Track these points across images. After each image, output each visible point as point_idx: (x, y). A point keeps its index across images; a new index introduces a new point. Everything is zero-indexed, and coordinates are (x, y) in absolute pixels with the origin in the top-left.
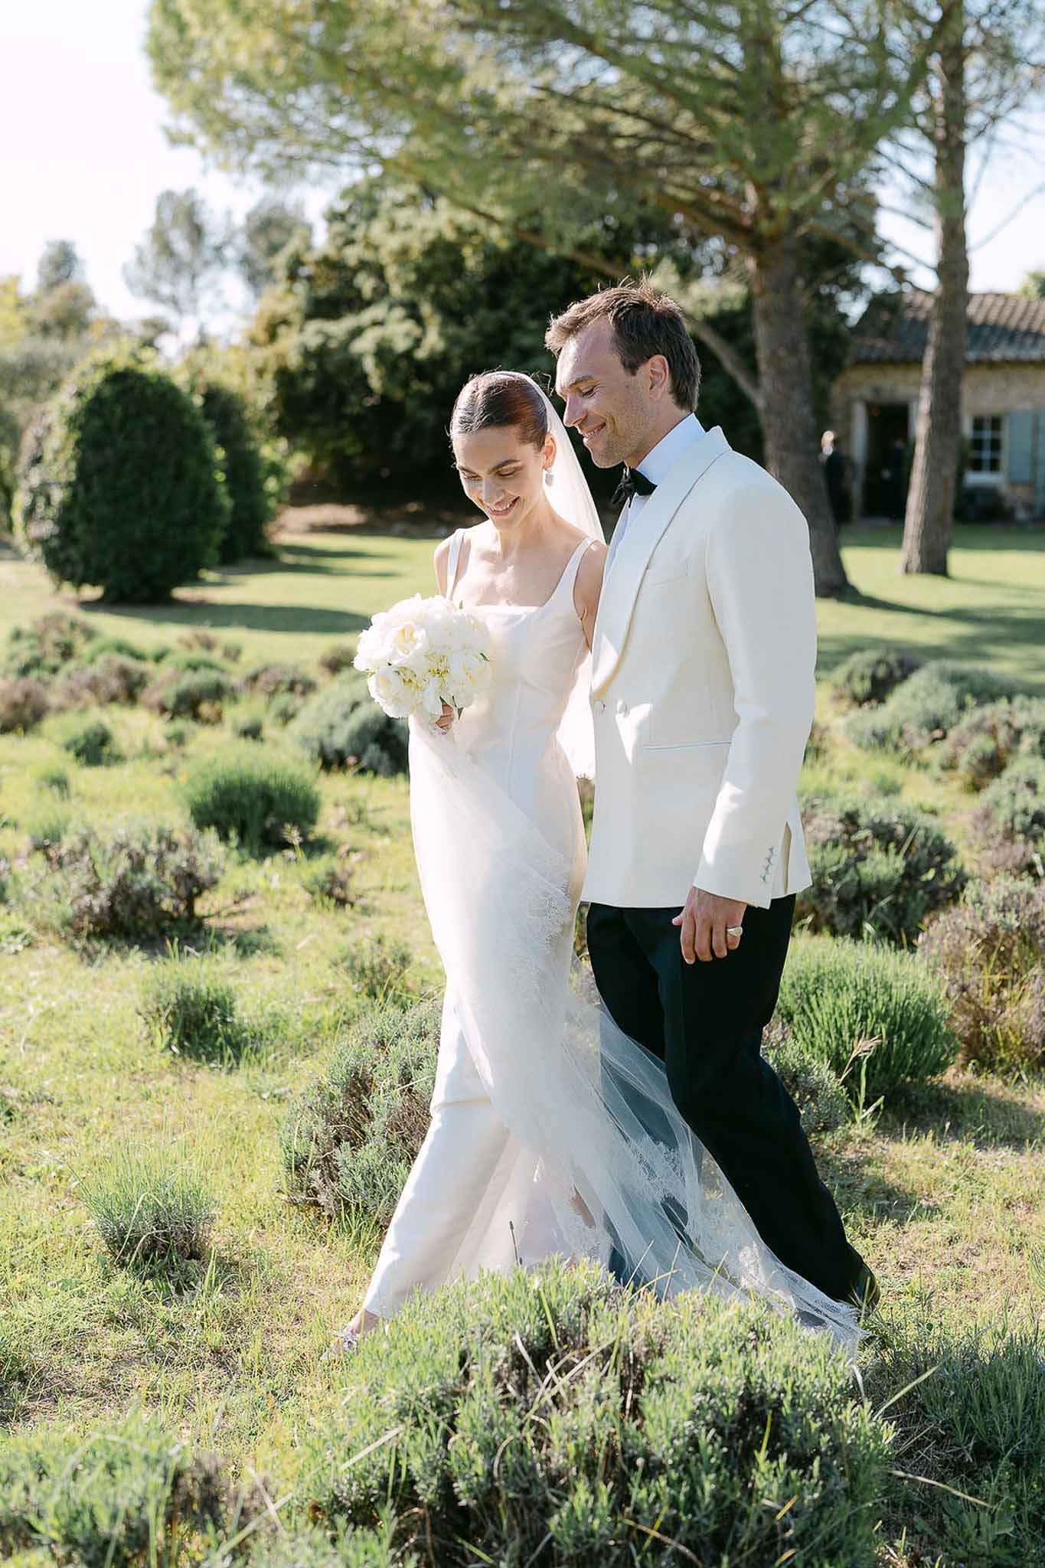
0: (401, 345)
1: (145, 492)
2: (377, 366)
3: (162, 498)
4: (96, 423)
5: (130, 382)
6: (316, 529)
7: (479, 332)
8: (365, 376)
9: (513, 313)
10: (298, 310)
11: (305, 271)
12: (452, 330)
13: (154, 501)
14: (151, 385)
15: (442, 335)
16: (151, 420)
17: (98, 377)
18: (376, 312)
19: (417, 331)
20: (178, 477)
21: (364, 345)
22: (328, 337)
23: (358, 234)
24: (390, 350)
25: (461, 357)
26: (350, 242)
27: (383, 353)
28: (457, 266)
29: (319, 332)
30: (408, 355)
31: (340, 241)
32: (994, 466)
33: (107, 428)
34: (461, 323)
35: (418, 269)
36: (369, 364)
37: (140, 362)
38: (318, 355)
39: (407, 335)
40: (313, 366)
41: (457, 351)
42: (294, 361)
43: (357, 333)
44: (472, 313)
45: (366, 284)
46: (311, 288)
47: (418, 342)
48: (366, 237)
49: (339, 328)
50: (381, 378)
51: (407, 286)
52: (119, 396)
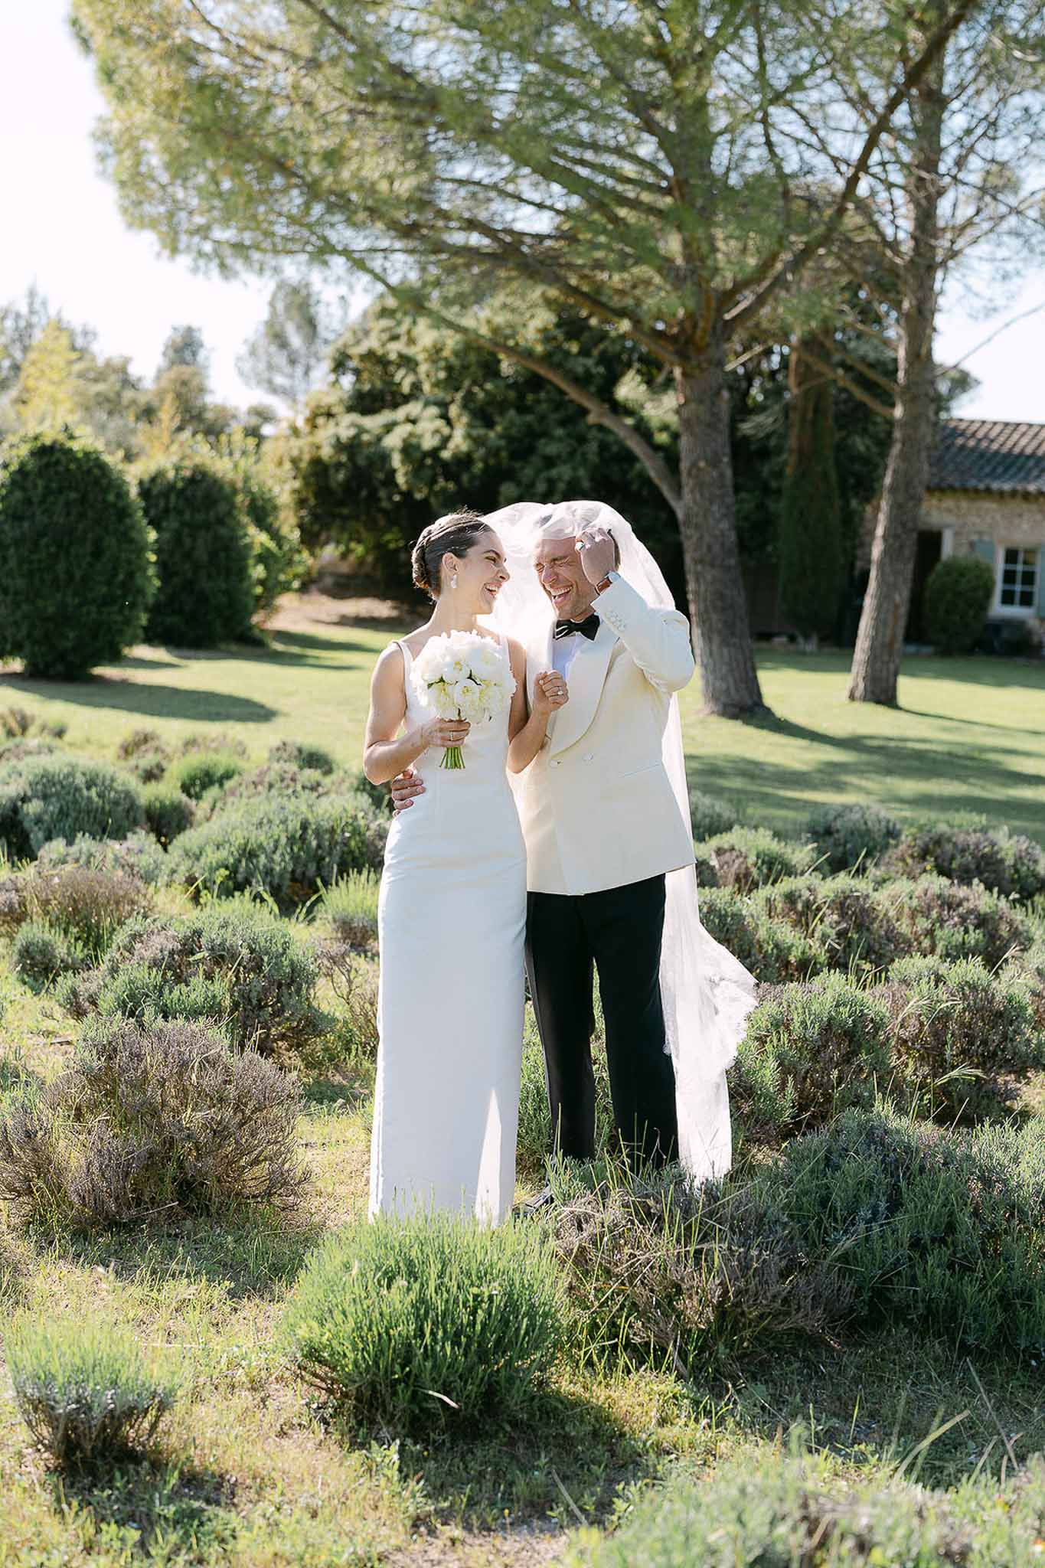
0: (428, 443)
1: (61, 567)
2: (403, 462)
3: (78, 574)
4: (18, 495)
5: (58, 455)
6: (344, 621)
7: (505, 436)
8: (393, 472)
9: (542, 418)
10: (341, 401)
11: (354, 363)
12: (480, 431)
13: (71, 577)
14: (77, 460)
15: (468, 436)
16: (73, 495)
17: (24, 450)
18: (413, 408)
19: (446, 431)
20: (97, 553)
21: (393, 441)
22: (362, 430)
23: (403, 329)
24: (418, 447)
25: (485, 460)
26: (395, 338)
27: (409, 449)
28: (490, 369)
29: (353, 425)
30: (434, 453)
31: (385, 336)
32: (1027, 600)
33: (28, 502)
34: (490, 424)
35: (449, 369)
36: (396, 460)
37: (71, 437)
38: (350, 447)
39: (437, 431)
40: (344, 458)
41: (481, 452)
42: (326, 452)
43: (389, 428)
44: (502, 413)
45: (405, 381)
46: (358, 380)
47: (446, 440)
48: (409, 332)
49: (373, 423)
50: (406, 474)
51: (436, 384)
52: (42, 471)
